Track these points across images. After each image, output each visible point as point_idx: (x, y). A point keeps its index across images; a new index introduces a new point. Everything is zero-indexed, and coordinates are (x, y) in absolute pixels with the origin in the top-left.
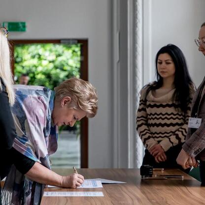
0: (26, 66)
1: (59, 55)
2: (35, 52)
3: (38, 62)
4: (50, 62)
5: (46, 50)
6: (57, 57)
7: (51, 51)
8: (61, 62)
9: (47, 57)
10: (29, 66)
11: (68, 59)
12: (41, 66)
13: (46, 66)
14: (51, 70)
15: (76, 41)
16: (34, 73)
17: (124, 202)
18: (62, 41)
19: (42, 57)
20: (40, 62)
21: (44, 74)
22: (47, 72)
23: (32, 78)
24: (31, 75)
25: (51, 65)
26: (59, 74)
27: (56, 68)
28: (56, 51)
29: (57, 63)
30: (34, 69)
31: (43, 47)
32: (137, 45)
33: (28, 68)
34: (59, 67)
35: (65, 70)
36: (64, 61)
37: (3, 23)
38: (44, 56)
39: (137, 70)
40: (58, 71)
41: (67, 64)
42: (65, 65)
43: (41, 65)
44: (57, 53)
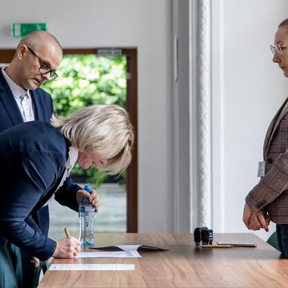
0: (55, 88)
1: (105, 72)
2: (69, 68)
3: (73, 83)
4: (91, 82)
5: (85, 65)
6: (101, 75)
7: (92, 65)
8: (107, 82)
9: (86, 74)
10: (61, 89)
11: (117, 78)
12: (79, 88)
13: (85, 88)
14: (93, 94)
15: (120, 51)
16: (67, 98)
17: (160, 278)
18: (99, 51)
19: (79, 75)
20: (76, 82)
21: (83, 99)
22: (87, 97)
23: (64, 105)
24: (64, 101)
25: (93, 87)
26: (105, 99)
27: (100, 91)
28: (100, 66)
29: (102, 84)
30: (67, 93)
31: (82, 60)
32: (203, 56)
33: (59, 92)
34: (105, 89)
35: (113, 95)
36: (113, 81)
37: (14, 25)
38: (83, 73)
39: (203, 92)
40: (103, 95)
41: (117, 85)
42: (114, 86)
43: (77, 86)
44: (102, 69)
